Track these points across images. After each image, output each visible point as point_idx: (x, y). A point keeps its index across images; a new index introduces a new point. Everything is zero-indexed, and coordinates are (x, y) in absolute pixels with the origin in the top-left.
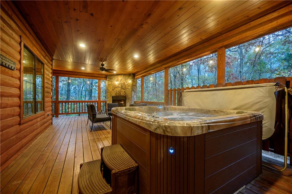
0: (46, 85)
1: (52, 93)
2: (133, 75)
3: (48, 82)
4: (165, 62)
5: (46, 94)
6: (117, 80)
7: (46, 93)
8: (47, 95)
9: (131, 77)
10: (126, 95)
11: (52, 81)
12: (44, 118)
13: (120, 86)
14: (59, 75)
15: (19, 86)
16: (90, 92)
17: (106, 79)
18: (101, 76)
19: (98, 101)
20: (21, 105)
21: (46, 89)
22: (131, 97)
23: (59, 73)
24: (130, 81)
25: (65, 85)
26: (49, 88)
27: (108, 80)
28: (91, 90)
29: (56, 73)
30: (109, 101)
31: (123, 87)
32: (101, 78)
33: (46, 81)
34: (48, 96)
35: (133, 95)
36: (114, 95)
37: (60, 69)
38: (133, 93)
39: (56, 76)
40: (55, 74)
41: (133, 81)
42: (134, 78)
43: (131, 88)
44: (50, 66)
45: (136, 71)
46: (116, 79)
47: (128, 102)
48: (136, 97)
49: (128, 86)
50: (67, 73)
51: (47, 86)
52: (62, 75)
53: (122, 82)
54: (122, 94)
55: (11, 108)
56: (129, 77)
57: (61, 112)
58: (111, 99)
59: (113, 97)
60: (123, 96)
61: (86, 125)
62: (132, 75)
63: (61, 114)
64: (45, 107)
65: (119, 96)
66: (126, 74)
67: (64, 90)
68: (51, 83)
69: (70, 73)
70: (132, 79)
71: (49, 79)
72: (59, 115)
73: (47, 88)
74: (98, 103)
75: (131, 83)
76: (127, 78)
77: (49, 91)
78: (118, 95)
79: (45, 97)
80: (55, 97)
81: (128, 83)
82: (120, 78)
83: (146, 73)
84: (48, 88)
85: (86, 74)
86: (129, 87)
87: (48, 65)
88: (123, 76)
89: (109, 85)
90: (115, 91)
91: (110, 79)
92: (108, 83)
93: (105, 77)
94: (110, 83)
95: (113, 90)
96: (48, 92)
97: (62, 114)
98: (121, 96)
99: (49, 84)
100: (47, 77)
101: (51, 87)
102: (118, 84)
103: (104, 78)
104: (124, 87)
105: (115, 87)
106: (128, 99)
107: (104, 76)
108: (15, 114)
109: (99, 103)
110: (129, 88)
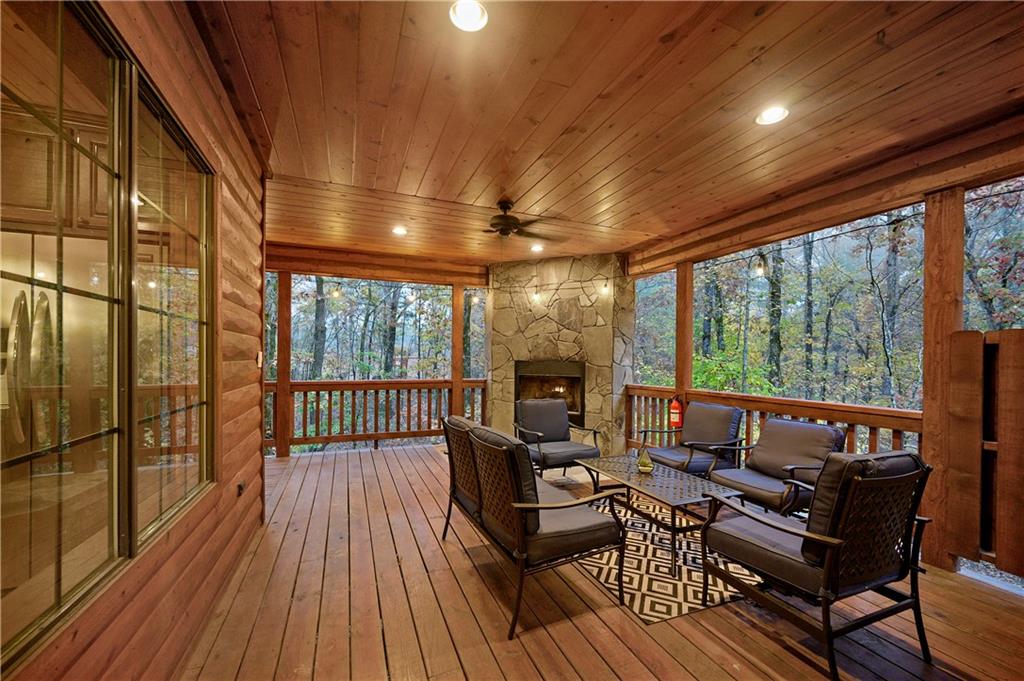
0: (225, 310)
1: (260, 353)
2: (621, 261)
3: (239, 292)
5: (224, 368)
6: (540, 288)
7: (226, 358)
8: (234, 369)
9: (608, 270)
10: (582, 358)
11: (261, 291)
13: (554, 313)
14: (296, 265)
16: (388, 335)
17: (487, 284)
18: (465, 269)
19: (451, 382)
21: (226, 338)
22: (608, 363)
23: (291, 259)
24: (605, 291)
25: (305, 311)
26: (248, 330)
27: (496, 285)
28: (393, 329)
29: (279, 258)
30: (501, 382)
31: (569, 315)
32: (466, 279)
33: (225, 286)
34: (243, 374)
35: (617, 358)
36: (523, 354)
37: (297, 240)
38: (619, 346)
39: (280, 273)
40: (276, 264)
41: (621, 290)
42: (625, 273)
43: (610, 323)
44: (253, 205)
45: (639, 237)
46: (535, 281)
47: (596, 390)
48: (632, 367)
49: (597, 313)
50: (327, 256)
51: (230, 315)
52: (303, 266)
53: (565, 295)
54: (566, 350)
56: (599, 268)
57: (298, 433)
58: (512, 374)
59: (518, 364)
60: (570, 361)
61: (440, 537)
62: (614, 256)
63: (298, 442)
64: (219, 454)
65: (549, 360)
66: (584, 256)
67: (304, 330)
68: (259, 303)
69: (336, 257)
70: (615, 278)
71: (244, 279)
72: (294, 448)
73: (232, 326)
74: (450, 391)
75: (612, 300)
76: (588, 271)
77: (244, 348)
78: (543, 356)
79: (220, 387)
80: (275, 363)
81: (593, 298)
82: (554, 275)
84: (242, 332)
85: (402, 263)
86: (600, 318)
87: (244, 199)
88: (567, 265)
89: (499, 309)
90: (527, 335)
91: (507, 280)
92: (495, 300)
93: (480, 275)
94: (505, 299)
95: (520, 331)
96: (242, 354)
97: (305, 440)
98: (559, 361)
99: (245, 306)
100: (235, 263)
101: (256, 323)
102: (543, 303)
103: (475, 280)
104: (573, 318)
105: (534, 318)
106: (594, 375)
107: (477, 270)
109: (457, 392)
110: (601, 321)
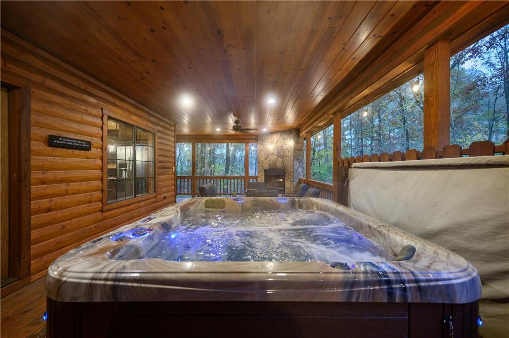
0: (159, 159)
1: (174, 167)
3: (164, 154)
4: (333, 102)
5: (160, 171)
6: (272, 142)
8: (162, 171)
9: (292, 136)
10: (284, 168)
12: (156, 202)
13: (276, 152)
15: (100, 167)
17: (257, 142)
18: (249, 137)
19: (245, 177)
20: (104, 189)
21: (159, 164)
22: (293, 172)
24: (291, 143)
26: (169, 162)
30: (261, 177)
31: (281, 154)
32: (249, 141)
33: (159, 154)
34: (166, 172)
35: (296, 168)
36: (267, 167)
38: (297, 163)
41: (297, 143)
42: (299, 136)
43: (293, 155)
44: (170, 133)
46: (270, 140)
47: (288, 180)
48: (303, 172)
49: (289, 152)
51: (161, 159)
53: (279, 145)
54: (279, 165)
55: (86, 194)
56: (289, 135)
58: (263, 174)
59: (265, 170)
60: (280, 169)
62: (294, 131)
64: (156, 188)
65: (274, 169)
66: (285, 130)
68: (174, 155)
70: (294, 138)
71: (167, 150)
73: (162, 162)
74: (244, 180)
75: (293, 146)
76: (286, 137)
77: (167, 166)
78: (272, 167)
79: (157, 175)
81: (287, 146)
82: (275, 138)
83: (311, 127)
84: (166, 161)
88: (279, 134)
89: (260, 151)
90: (268, 160)
91: (262, 140)
92: (259, 148)
93: (254, 139)
94: (262, 147)
95: (266, 159)
96: (165, 168)
98: (277, 169)
99: (167, 157)
100: (163, 148)
101: (172, 160)
102: (272, 148)
103: (253, 141)
105: (268, 155)
106: (288, 174)
107: (253, 137)
108: (92, 200)
109: (247, 181)
110: (290, 155)
